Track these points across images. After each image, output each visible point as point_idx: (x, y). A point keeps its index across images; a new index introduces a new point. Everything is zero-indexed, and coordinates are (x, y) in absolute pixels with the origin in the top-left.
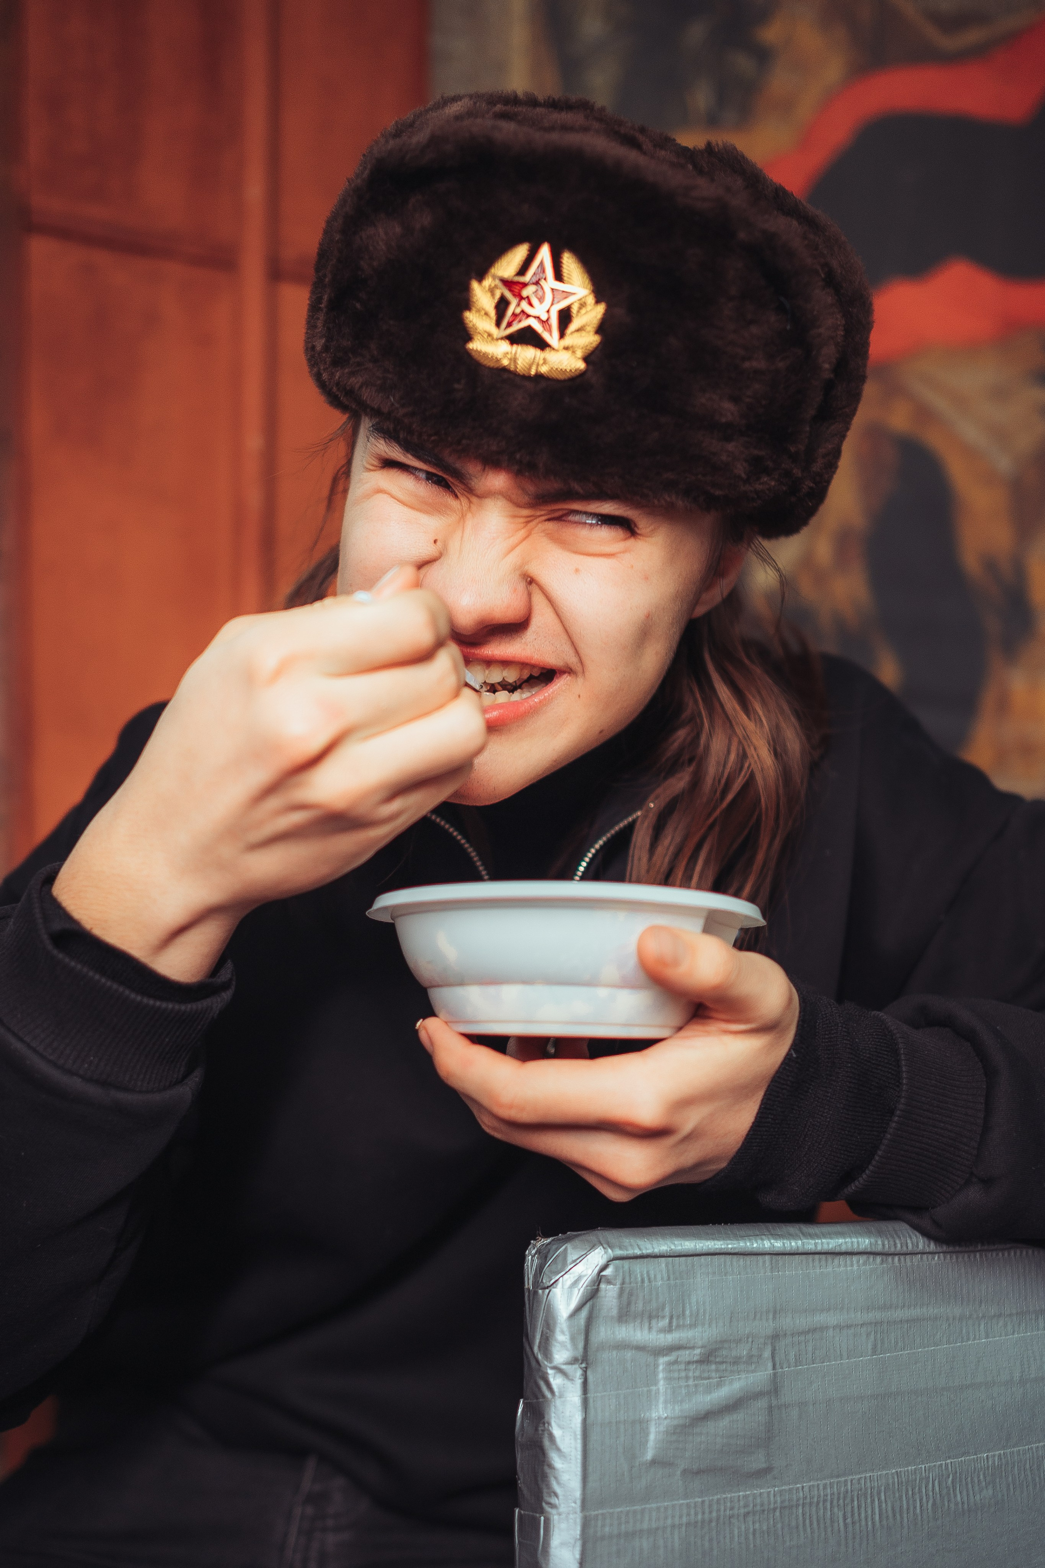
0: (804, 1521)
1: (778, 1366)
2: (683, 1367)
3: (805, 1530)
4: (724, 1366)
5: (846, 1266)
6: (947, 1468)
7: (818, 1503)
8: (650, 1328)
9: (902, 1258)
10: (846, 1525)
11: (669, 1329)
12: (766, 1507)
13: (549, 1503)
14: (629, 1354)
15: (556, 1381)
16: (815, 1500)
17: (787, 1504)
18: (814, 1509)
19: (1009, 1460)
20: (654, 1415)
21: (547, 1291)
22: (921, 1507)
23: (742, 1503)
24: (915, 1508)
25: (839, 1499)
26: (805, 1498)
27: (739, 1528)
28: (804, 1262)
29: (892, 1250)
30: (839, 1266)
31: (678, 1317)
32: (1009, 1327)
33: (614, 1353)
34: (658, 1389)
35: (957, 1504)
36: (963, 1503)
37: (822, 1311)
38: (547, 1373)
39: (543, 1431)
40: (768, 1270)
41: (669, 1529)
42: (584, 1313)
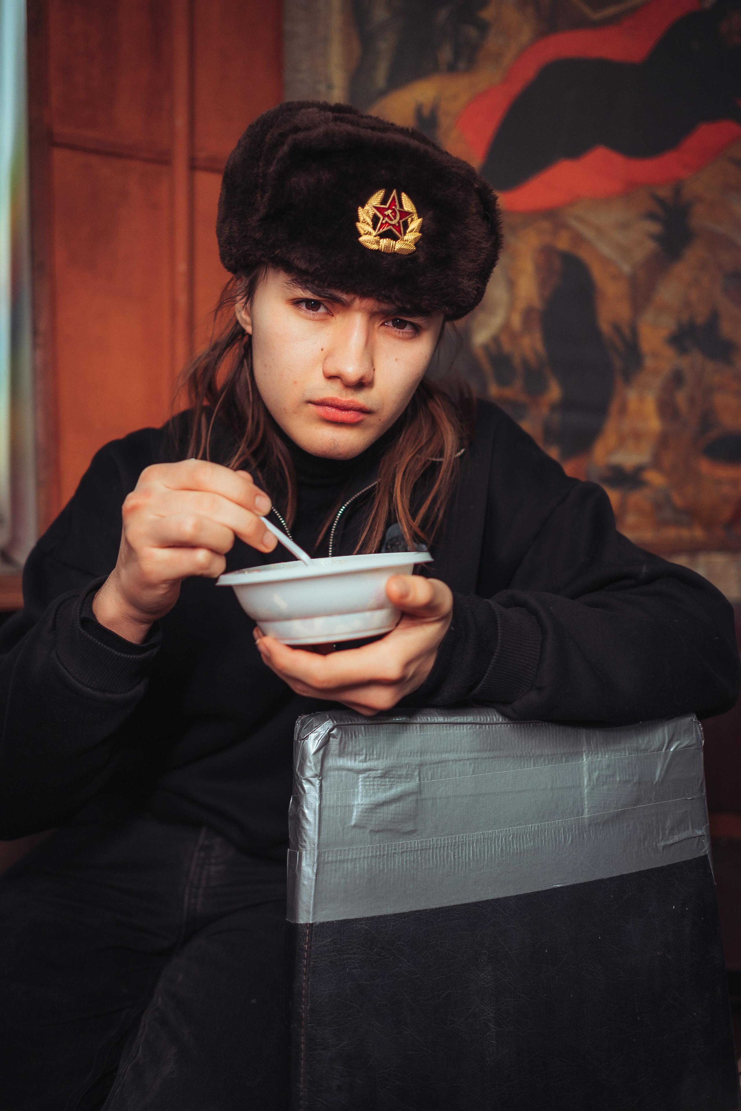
0: (433, 856)
1: (422, 779)
2: (372, 779)
3: (433, 861)
4: (393, 780)
5: (460, 730)
6: (509, 832)
7: (440, 848)
8: (355, 760)
9: (491, 726)
10: (454, 859)
11: (365, 761)
12: (413, 849)
13: (302, 846)
14: (344, 773)
15: (306, 786)
16: (439, 846)
17: (424, 847)
18: (438, 851)
19: (543, 828)
20: (356, 803)
21: (303, 741)
22: (495, 850)
23: (400, 847)
24: (491, 851)
25: (451, 846)
26: (433, 845)
27: (399, 859)
28: (438, 728)
29: (485, 721)
30: (457, 730)
31: (370, 755)
32: (546, 761)
33: (337, 772)
34: (359, 790)
35: (514, 849)
36: (517, 849)
37: (446, 752)
38: (302, 782)
39: (299, 810)
40: (419, 732)
41: (362, 859)
42: (321, 752)
